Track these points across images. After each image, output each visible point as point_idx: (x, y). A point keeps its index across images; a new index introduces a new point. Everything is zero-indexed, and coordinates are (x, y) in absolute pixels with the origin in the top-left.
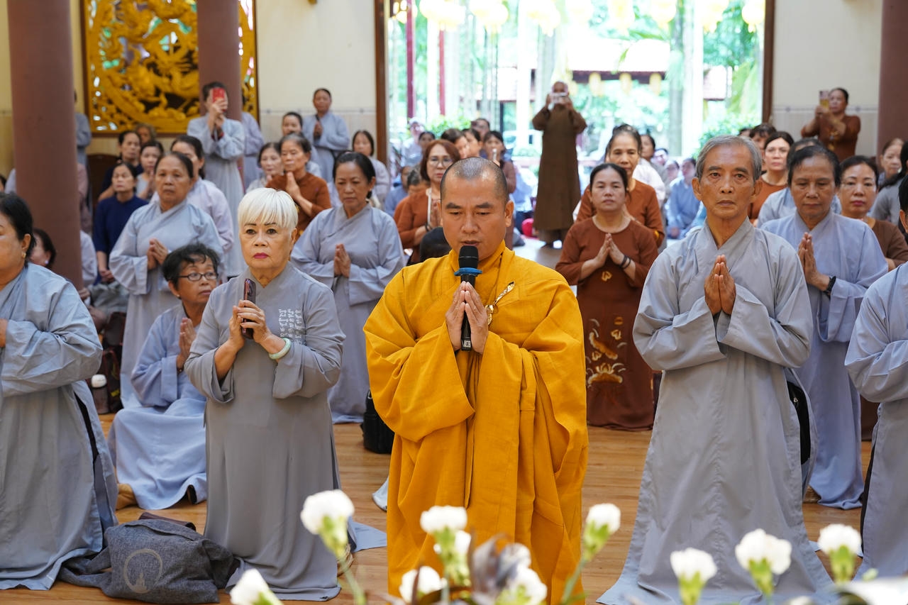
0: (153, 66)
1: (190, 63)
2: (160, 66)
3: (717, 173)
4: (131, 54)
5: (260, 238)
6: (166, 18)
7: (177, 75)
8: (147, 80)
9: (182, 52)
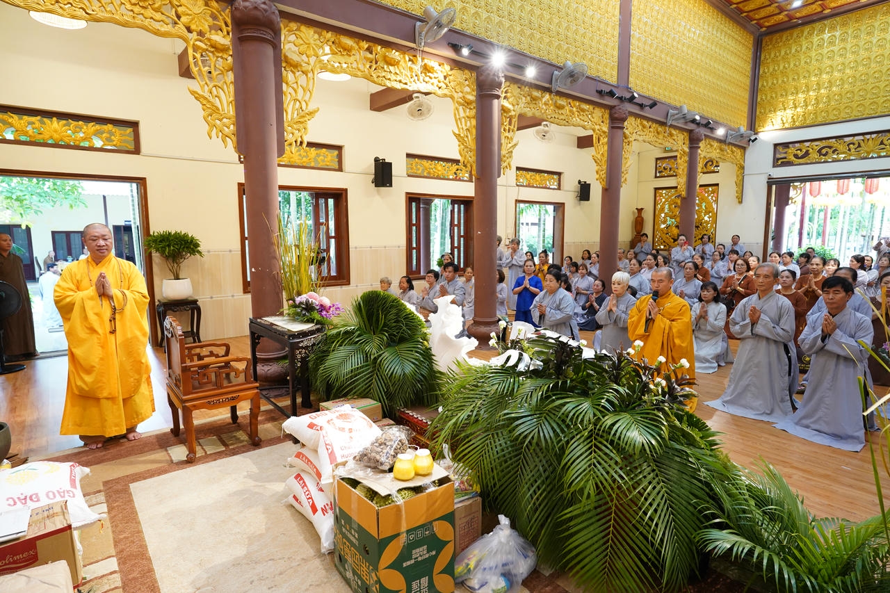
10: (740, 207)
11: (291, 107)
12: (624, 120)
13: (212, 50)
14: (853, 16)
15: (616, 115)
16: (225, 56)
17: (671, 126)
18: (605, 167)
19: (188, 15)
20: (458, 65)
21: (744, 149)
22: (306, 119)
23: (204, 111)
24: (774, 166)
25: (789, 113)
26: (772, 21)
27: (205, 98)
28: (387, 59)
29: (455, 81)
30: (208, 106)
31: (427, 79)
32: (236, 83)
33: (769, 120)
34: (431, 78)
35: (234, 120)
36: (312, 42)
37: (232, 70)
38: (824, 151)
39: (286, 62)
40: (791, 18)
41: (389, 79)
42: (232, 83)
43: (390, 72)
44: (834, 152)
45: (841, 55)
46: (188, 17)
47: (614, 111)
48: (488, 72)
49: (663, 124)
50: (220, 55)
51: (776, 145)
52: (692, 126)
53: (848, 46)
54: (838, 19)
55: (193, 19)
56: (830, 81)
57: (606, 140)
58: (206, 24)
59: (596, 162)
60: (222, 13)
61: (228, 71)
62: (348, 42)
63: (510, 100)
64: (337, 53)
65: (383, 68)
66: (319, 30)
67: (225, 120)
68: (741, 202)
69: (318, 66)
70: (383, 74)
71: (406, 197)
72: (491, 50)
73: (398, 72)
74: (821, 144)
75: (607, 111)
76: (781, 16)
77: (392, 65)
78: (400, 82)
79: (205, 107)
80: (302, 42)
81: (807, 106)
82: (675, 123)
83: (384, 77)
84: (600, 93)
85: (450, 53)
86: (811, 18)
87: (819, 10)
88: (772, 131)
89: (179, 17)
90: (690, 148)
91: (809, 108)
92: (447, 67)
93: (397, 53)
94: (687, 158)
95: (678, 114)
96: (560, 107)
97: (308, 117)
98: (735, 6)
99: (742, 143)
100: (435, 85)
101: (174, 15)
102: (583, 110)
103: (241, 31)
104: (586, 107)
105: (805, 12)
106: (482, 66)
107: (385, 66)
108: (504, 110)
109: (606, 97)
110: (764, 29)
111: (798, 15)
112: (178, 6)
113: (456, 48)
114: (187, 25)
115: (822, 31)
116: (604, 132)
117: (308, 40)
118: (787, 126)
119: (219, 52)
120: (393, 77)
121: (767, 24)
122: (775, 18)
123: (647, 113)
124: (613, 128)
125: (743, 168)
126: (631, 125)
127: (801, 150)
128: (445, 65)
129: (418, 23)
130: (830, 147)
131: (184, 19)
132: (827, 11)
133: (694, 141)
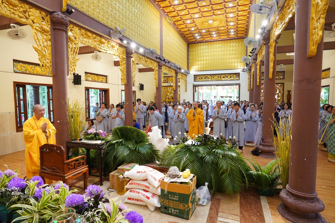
0: (168, 99)
1: (172, 98)
2: (169, 99)
3: (218, 104)
4: (166, 97)
5: (179, 110)
6: (170, 93)
7: (171, 100)
8: (168, 100)
9: (172, 97)
10: (186, 93)
11: (70, 56)
12: (162, 66)
13: (43, 31)
14: (210, 43)
15: (160, 65)
16: (48, 35)
17: (172, 69)
18: (157, 81)
19: (33, 16)
20: (121, 46)
21: (186, 76)
22: (76, 61)
23: (39, 56)
24: (194, 81)
25: (197, 67)
26: (192, 41)
27: (40, 51)
28: (101, 42)
29: (120, 51)
30: (41, 54)
31: (112, 50)
32: (52, 46)
33: (192, 68)
34: (113, 49)
35: (51, 60)
36: (78, 33)
37: (50, 40)
38: (206, 78)
39: (69, 39)
40: (196, 41)
41: (102, 49)
42: (50, 45)
43: (102, 46)
44: (208, 78)
45: (208, 53)
46: (33, 17)
47: (159, 63)
48: (130, 49)
49: (170, 68)
50: (46, 34)
51: (194, 75)
52: (176, 69)
53: (212, 51)
54: (207, 43)
55: (35, 18)
56: (206, 59)
57: (157, 72)
58: (40, 20)
59: (155, 79)
60: (46, 17)
61: (48, 40)
62: (89, 34)
63: (134, 58)
64: (86, 38)
65: (100, 45)
66: (80, 28)
67: (47, 60)
68: (186, 91)
69: (80, 42)
70: (100, 47)
71: (85, 88)
72: (131, 42)
73: (104, 47)
74: (205, 76)
75: (157, 63)
76: (194, 40)
77: (102, 44)
78: (105, 50)
79: (39, 54)
80: (74, 32)
81: (201, 65)
82: (173, 68)
83: (100, 48)
84: (156, 57)
85: (119, 42)
86: (201, 42)
87: (202, 40)
88: (193, 72)
89: (29, 16)
90: (176, 75)
91: (202, 66)
92: (118, 46)
93: (104, 40)
94: (175, 78)
95: (174, 65)
96: (147, 61)
97: (77, 61)
98: (182, 32)
99: (186, 74)
100: (115, 52)
101: (27, 15)
102: (152, 63)
103: (54, 26)
104: (152, 61)
105: (199, 40)
106: (128, 47)
107: (101, 44)
108: (133, 62)
109: (158, 59)
110: (189, 42)
111: (198, 40)
112: (29, 12)
113: (121, 40)
114: (33, 20)
115: (203, 46)
116: (157, 70)
117: (77, 32)
118: (197, 70)
119: (45, 33)
120: (103, 48)
121: (190, 41)
122: (193, 40)
123: (167, 64)
124: (159, 68)
125: (186, 81)
126: (163, 68)
127: (200, 77)
128: (117, 45)
129: (111, 31)
130: (207, 77)
131: (31, 17)
132: (204, 41)
133: (177, 73)
